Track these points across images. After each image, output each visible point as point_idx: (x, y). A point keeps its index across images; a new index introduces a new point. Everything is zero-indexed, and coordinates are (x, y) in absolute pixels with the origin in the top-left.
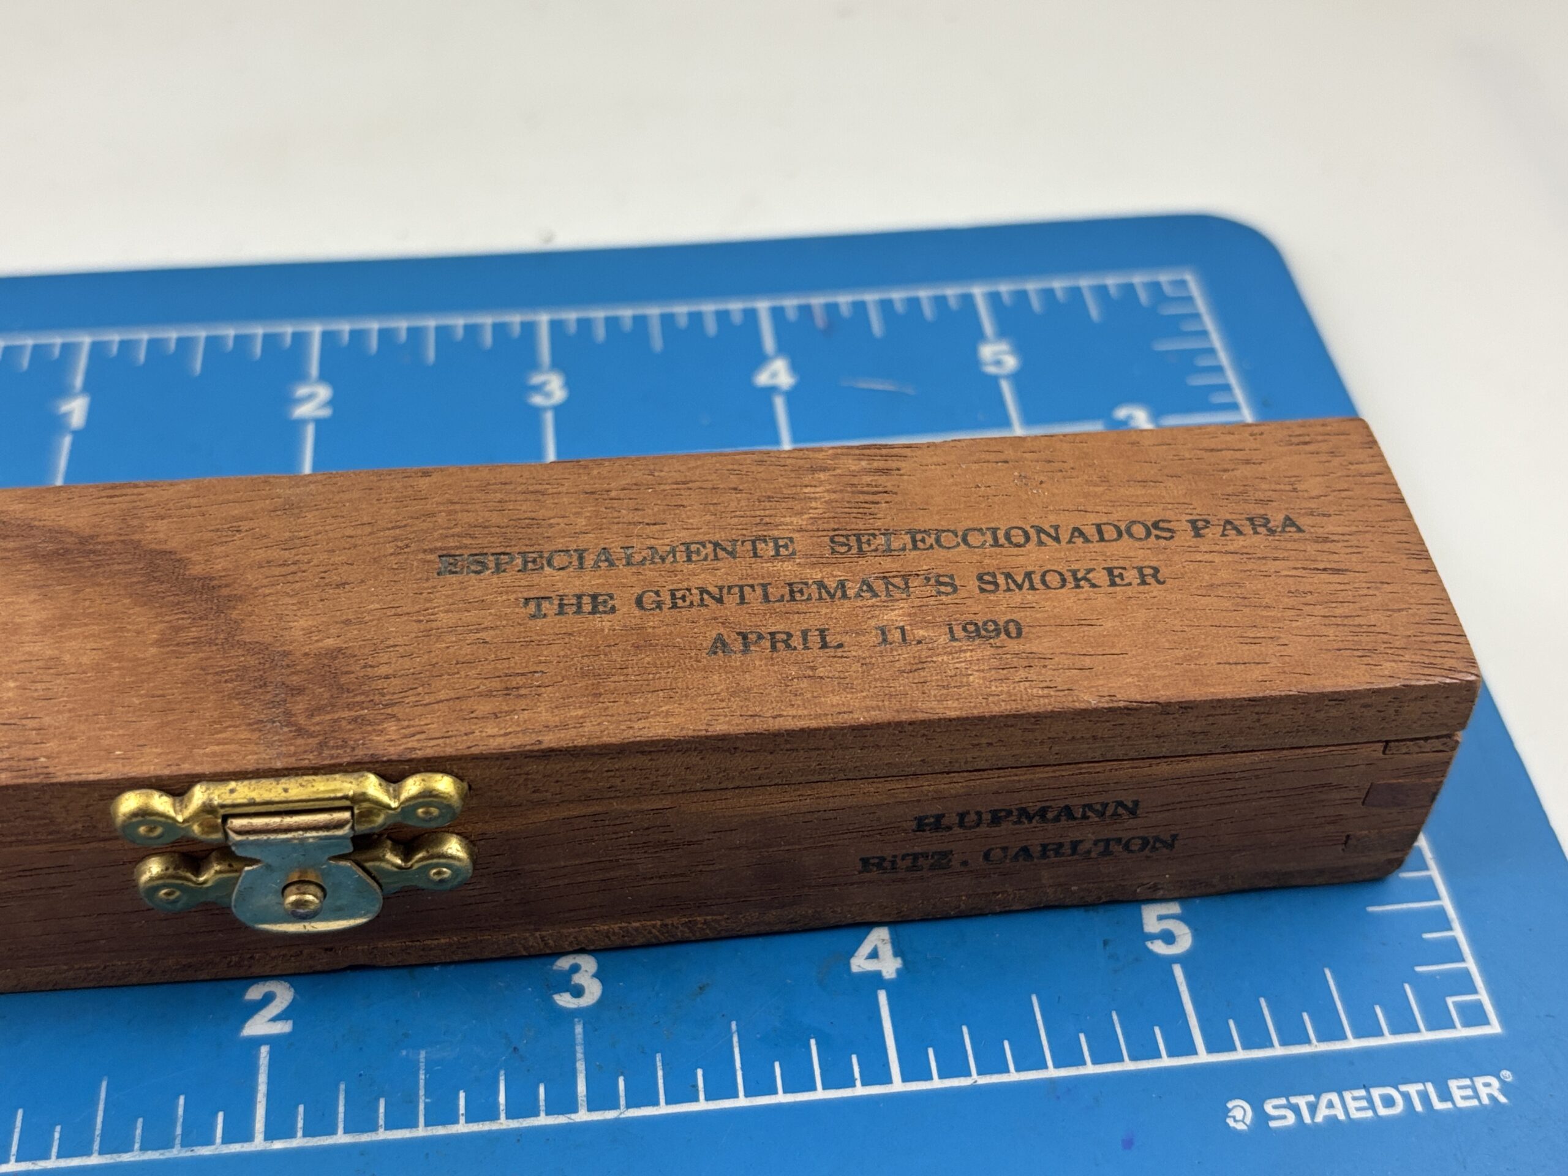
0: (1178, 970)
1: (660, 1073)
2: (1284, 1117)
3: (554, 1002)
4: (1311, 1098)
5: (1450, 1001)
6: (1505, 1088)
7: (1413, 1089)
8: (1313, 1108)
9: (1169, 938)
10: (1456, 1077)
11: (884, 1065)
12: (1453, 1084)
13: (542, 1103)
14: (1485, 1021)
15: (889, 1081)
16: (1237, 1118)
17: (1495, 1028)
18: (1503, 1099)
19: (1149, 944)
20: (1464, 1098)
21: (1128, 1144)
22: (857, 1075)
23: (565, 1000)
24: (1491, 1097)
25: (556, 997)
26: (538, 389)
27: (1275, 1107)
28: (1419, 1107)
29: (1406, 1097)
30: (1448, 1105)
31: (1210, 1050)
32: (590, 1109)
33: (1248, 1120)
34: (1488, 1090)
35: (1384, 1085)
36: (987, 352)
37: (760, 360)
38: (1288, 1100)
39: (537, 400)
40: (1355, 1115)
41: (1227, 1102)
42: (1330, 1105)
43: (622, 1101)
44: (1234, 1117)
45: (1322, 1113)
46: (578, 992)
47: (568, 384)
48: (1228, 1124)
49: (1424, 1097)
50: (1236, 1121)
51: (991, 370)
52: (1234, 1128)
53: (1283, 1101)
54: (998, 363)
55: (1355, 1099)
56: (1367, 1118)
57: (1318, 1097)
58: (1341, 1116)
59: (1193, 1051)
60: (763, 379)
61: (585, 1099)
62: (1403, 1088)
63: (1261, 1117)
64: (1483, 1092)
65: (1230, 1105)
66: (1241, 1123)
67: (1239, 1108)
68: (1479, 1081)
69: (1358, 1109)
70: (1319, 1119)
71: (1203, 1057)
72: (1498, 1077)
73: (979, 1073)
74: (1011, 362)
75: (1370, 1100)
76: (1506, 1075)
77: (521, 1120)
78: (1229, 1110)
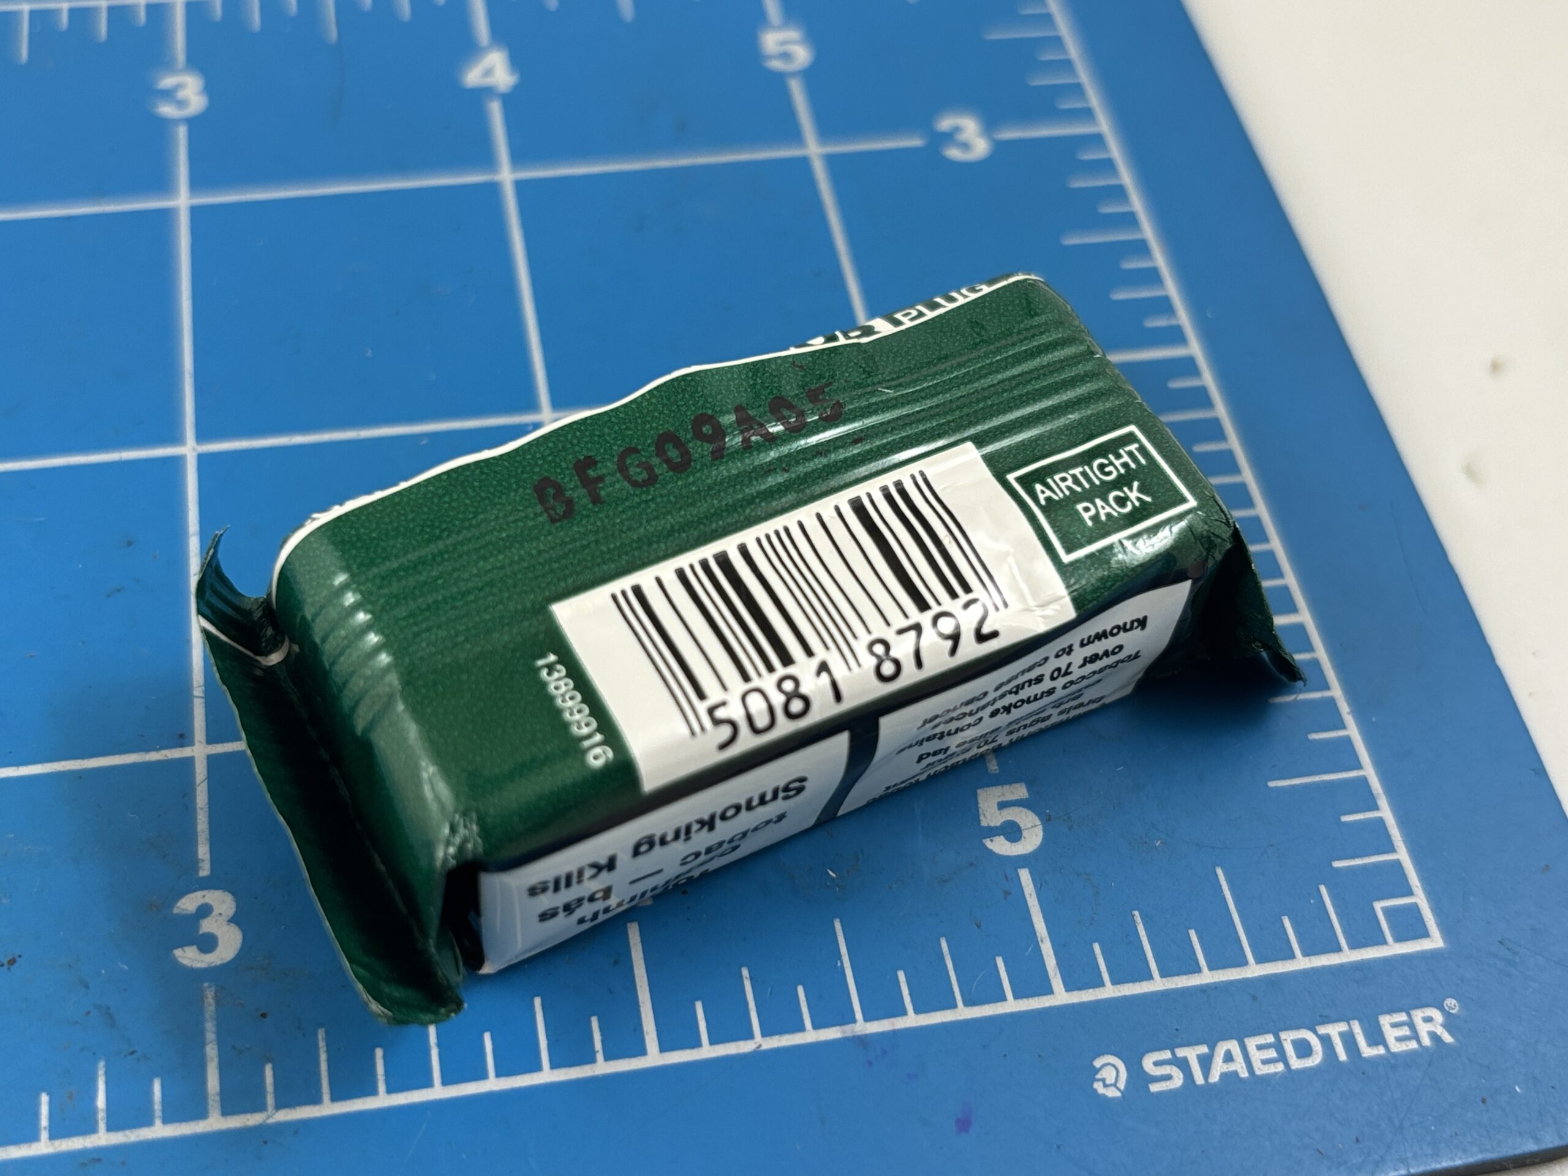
0: (1025, 875)
1: (323, 1057)
2: (1168, 1077)
3: (175, 961)
4: (1203, 1049)
5: (1378, 906)
6: (1450, 1023)
7: (1334, 1030)
8: (1206, 1062)
9: (1012, 832)
10: (1391, 1011)
11: (635, 1030)
12: (1385, 1021)
13: (157, 1107)
14: (1426, 934)
15: (642, 1052)
16: (1108, 1082)
17: (1435, 941)
18: (1448, 1038)
19: (988, 843)
20: (1399, 1039)
21: (964, 1125)
22: (598, 1045)
23: (189, 957)
24: (1434, 1036)
25: (178, 953)
26: (168, 95)
27: (1157, 1064)
28: (1343, 1056)
29: (1326, 1040)
30: (1381, 1050)
31: (1069, 987)
32: (226, 1112)
33: (1122, 1085)
34: (1428, 1027)
35: (1297, 1027)
36: (772, 40)
37: (470, 50)
38: (1173, 1053)
39: (167, 110)
40: (1261, 1070)
41: (1094, 1059)
42: (1229, 1058)
43: (270, 1100)
44: (1103, 1080)
45: (1219, 1068)
46: (208, 944)
47: (209, 89)
48: (1095, 1091)
49: (1349, 1040)
50: (1105, 1086)
51: (776, 65)
52: (1104, 1096)
53: (1166, 1055)
54: (786, 56)
55: (1260, 1048)
56: (1276, 1073)
57: (1212, 1048)
58: (1244, 1074)
59: (1049, 991)
60: (473, 77)
61: (218, 1098)
62: (1322, 1030)
63: (1139, 1078)
64: (1423, 1029)
65: (1098, 1063)
66: (1113, 1088)
67: (1110, 1068)
68: (1418, 1015)
69: (1265, 1062)
70: (1215, 1078)
71: (1061, 997)
72: (1441, 1008)
73: (764, 1035)
74: (802, 55)
75: (1279, 1046)
76: (1451, 1003)
77: (128, 1132)
78: (1097, 1071)
